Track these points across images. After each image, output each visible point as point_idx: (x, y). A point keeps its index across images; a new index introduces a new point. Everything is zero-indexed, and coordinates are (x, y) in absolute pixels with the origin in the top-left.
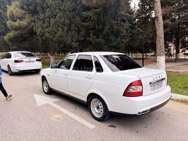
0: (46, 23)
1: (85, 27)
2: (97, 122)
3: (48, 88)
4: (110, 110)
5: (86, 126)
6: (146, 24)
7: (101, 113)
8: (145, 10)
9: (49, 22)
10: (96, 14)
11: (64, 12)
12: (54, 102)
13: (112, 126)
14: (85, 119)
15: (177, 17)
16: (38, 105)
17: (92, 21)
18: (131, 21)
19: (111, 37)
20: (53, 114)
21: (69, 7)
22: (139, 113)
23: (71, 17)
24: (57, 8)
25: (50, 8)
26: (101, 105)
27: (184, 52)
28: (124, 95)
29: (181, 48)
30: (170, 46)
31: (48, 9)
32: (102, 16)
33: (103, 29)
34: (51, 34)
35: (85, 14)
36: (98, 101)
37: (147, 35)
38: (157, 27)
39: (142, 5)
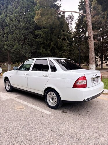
0: (5, 38)
1: (36, 42)
2: (52, 109)
3: (10, 87)
4: (62, 99)
5: (44, 113)
6: (81, 42)
7: (55, 102)
8: (80, 32)
9: (7, 37)
10: (45, 33)
11: (20, 30)
12: (16, 97)
13: (64, 112)
14: (43, 108)
15: (102, 38)
16: (3, 99)
17: (41, 38)
18: (70, 39)
19: (56, 51)
20: (16, 106)
21: (24, 26)
22: (84, 100)
23: (26, 34)
24: (14, 26)
25: (8, 26)
26: (55, 96)
27: (106, 64)
28: (73, 87)
29: (104, 60)
30: (98, 59)
31: (6, 27)
32: (49, 34)
33: (50, 44)
34: (9, 46)
35: (36, 32)
36: (53, 94)
37: (81, 50)
38: (90, 44)
39: (78, 28)
